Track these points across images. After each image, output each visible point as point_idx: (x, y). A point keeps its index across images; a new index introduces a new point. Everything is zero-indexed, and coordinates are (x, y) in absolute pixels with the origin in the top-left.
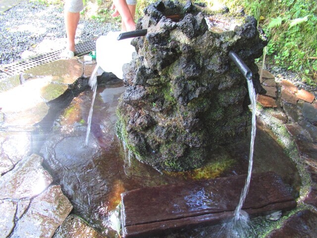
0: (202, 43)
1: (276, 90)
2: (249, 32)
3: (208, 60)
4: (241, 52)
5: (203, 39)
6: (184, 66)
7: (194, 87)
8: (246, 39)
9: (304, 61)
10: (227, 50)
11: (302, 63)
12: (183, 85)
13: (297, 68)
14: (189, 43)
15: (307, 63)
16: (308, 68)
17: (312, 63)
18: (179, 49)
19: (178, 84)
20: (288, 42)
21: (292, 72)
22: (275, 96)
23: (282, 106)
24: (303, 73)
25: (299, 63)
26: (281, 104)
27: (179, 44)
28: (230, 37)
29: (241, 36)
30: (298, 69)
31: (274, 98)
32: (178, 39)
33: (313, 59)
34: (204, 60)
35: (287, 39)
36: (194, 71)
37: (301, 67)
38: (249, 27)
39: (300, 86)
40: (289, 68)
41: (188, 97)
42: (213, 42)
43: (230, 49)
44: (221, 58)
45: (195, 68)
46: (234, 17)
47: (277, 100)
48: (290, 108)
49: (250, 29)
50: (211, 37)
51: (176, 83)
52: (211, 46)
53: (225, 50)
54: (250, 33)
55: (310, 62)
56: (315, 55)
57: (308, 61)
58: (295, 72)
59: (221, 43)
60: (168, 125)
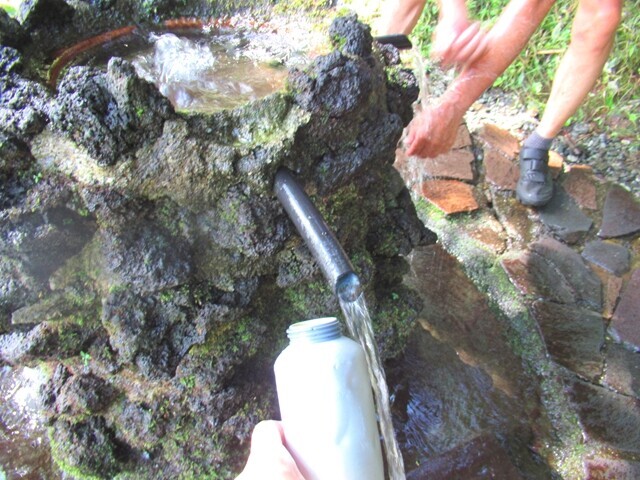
0: (161, 169)
1: (471, 158)
2: (339, 87)
3: (211, 213)
4: (325, 166)
5: (161, 156)
6: (116, 263)
7: (183, 308)
8: (331, 117)
9: (527, 61)
10: (264, 179)
11: (522, 68)
12: (140, 315)
13: (513, 81)
14: (110, 180)
15: (534, 66)
16: (537, 78)
17: (545, 64)
18: (80, 205)
19: (121, 316)
20: (485, 18)
21: (504, 92)
22: (470, 176)
23: (489, 199)
24: (529, 91)
25: (517, 68)
26: (488, 195)
27: (73, 186)
28: (271, 118)
29: (309, 110)
30: (516, 84)
31: (468, 182)
32: (66, 166)
33: (547, 55)
34: (193, 217)
35: (483, 12)
36: (158, 275)
37: (521, 78)
38: (335, 72)
39: (525, 127)
40: (495, 84)
41: (171, 347)
42: (202, 158)
43: (274, 172)
44: (251, 207)
45: (160, 264)
46: (307, 10)
47: (475, 185)
48: (508, 204)
49: (341, 78)
50: (192, 143)
51: (112, 315)
52: (203, 175)
53: (258, 181)
54: (344, 93)
55: (541, 62)
56: (549, 44)
57: (537, 61)
58: (510, 91)
59: (236, 159)
60: (155, 396)
